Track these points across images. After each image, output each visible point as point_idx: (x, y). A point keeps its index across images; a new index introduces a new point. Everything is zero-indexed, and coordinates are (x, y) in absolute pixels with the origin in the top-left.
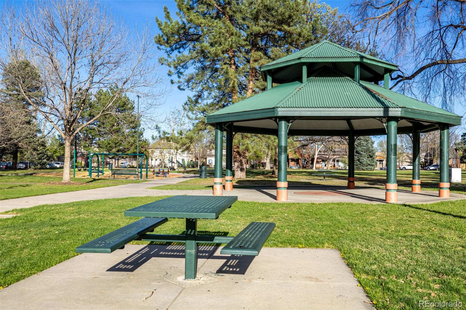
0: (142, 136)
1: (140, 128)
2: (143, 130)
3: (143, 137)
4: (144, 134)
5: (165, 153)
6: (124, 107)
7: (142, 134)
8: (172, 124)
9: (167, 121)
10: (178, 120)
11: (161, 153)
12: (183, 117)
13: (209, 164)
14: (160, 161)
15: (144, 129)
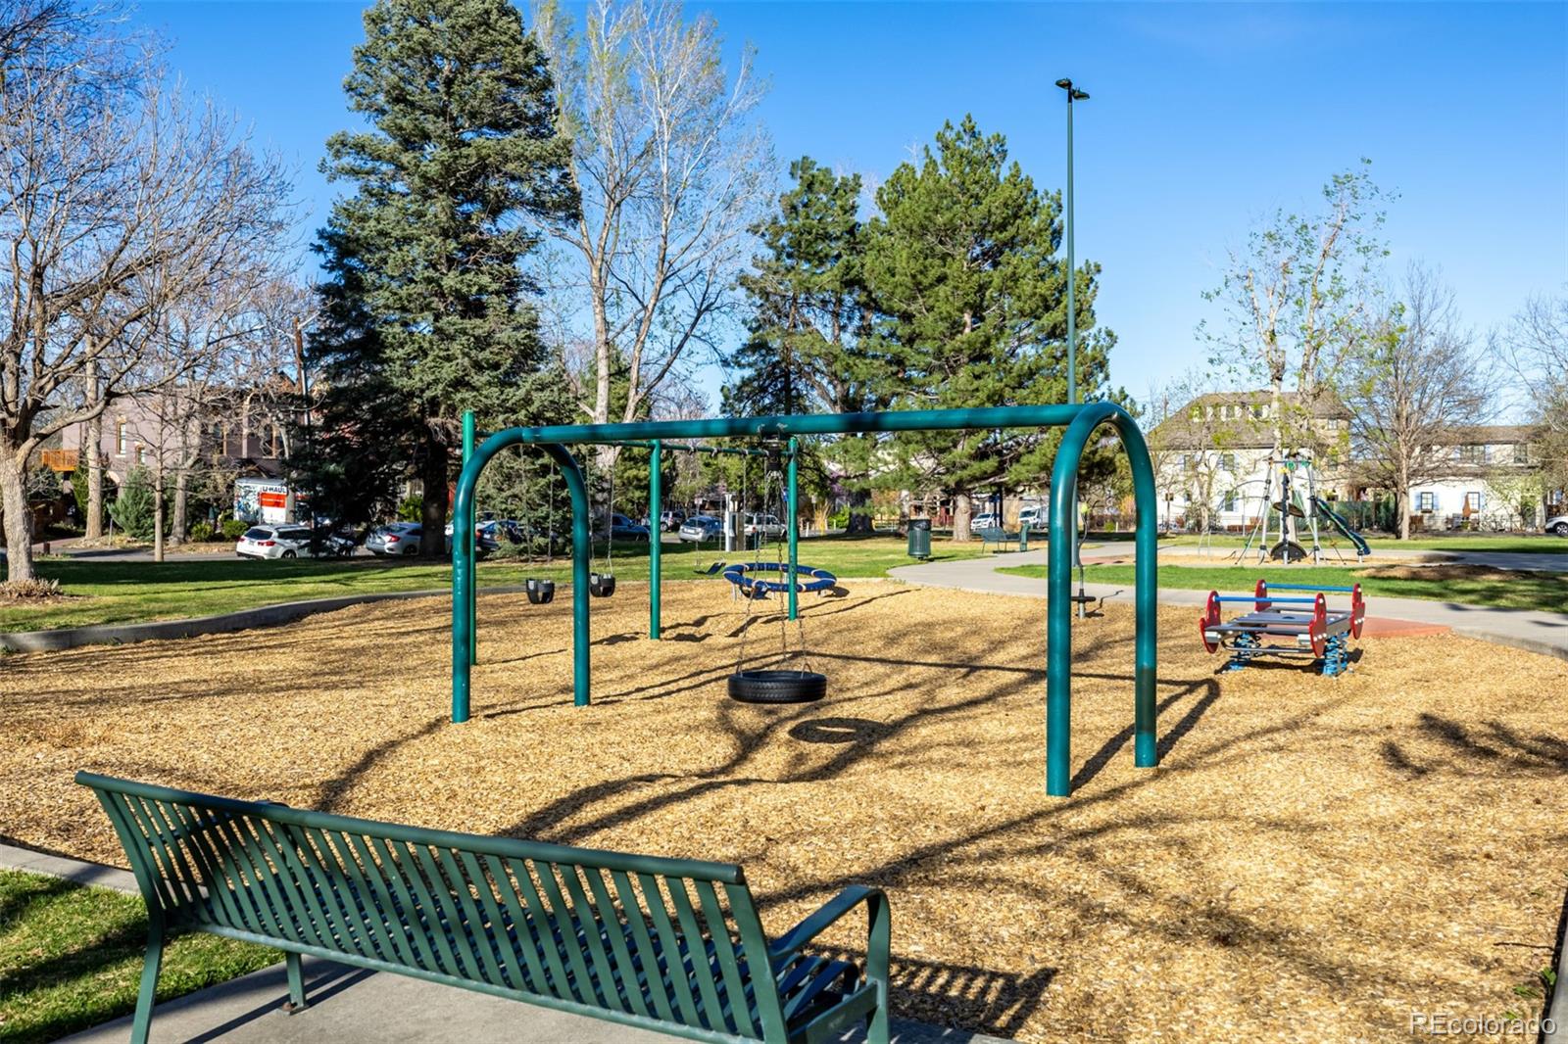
0: (1101, 376)
1: (1093, 331)
2: (1104, 342)
3: (1107, 378)
4: (1112, 368)
5: (1213, 465)
6: (1011, 230)
7: (1102, 365)
8: (1264, 301)
9: (1237, 288)
10: (1297, 275)
11: (1195, 467)
12: (1325, 254)
13: (1419, 513)
14: (1188, 504)
15: (1109, 334)
